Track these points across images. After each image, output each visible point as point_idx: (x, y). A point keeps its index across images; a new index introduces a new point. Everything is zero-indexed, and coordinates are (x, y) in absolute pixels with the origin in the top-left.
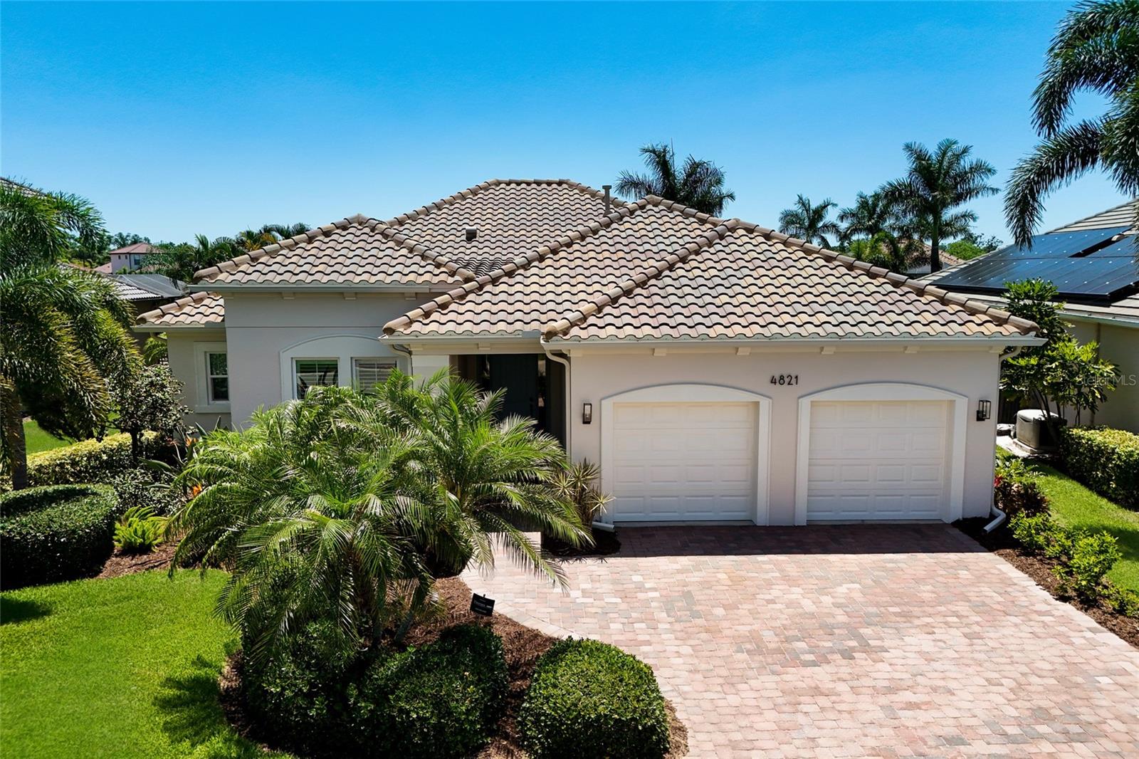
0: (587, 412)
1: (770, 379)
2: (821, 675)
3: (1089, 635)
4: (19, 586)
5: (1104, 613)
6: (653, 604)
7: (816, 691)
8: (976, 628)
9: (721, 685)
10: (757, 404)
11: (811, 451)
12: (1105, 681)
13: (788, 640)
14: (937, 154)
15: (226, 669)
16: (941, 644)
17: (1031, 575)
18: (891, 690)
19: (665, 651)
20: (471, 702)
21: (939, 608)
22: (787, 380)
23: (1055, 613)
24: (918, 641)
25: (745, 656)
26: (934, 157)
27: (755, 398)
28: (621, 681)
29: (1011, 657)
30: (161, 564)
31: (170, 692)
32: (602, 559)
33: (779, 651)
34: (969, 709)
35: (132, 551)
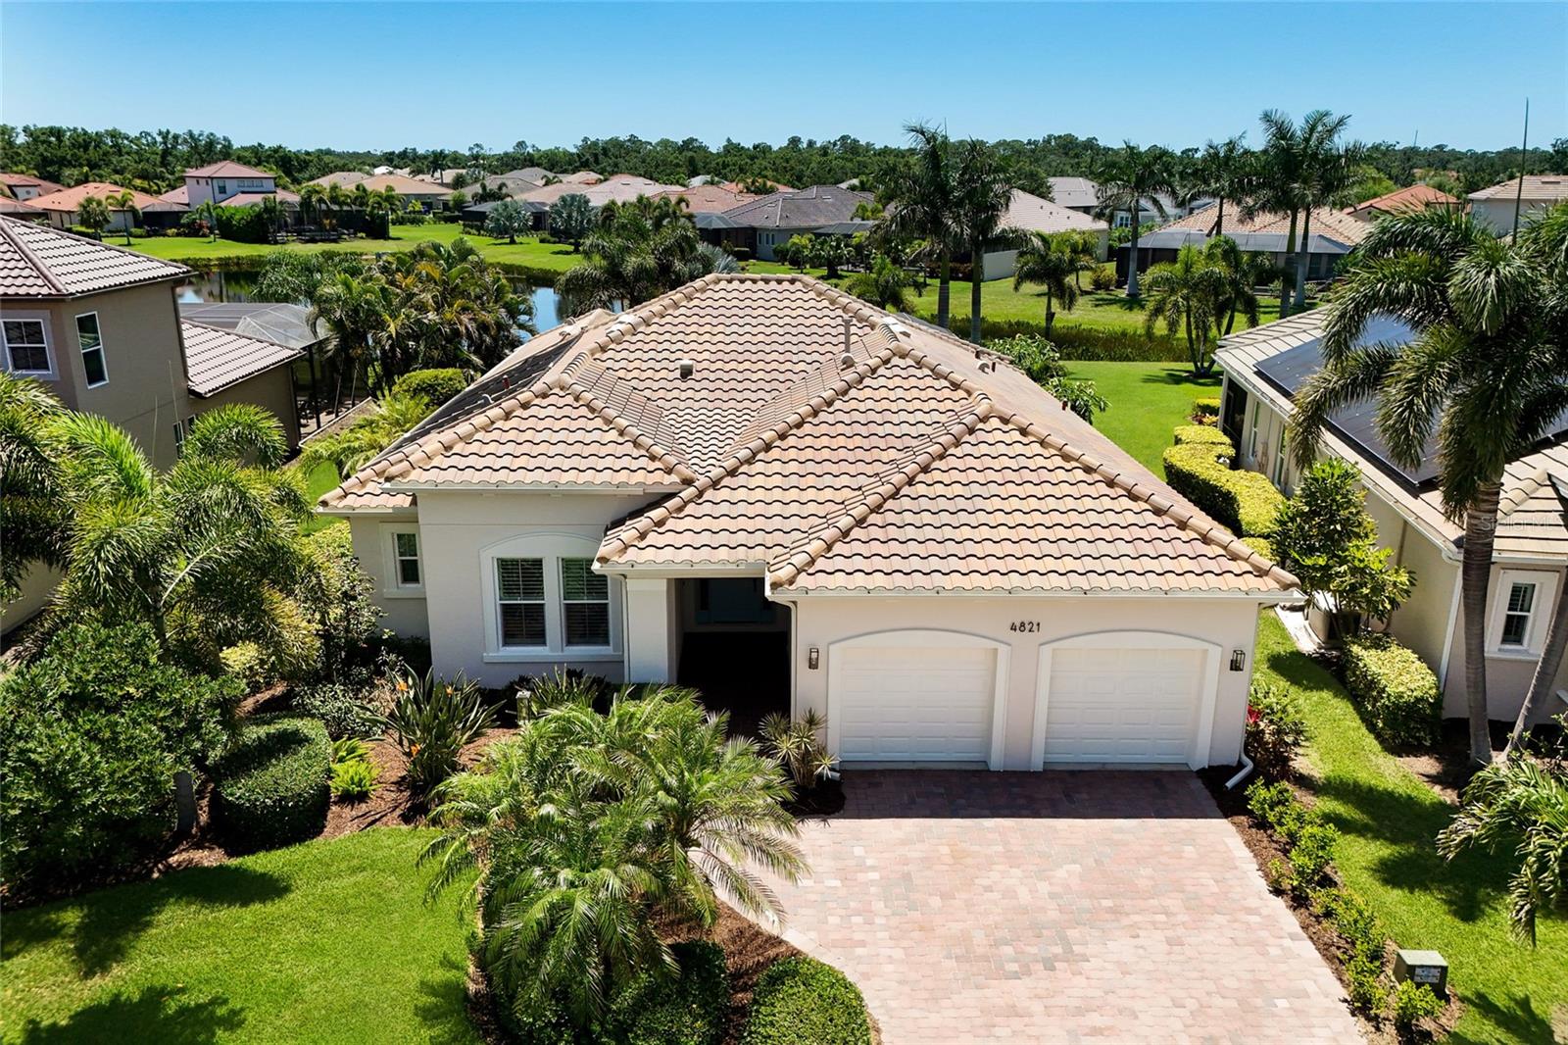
0: (814, 655)
1: (1010, 625)
2: (1020, 990)
3: (1287, 942)
4: (251, 851)
5: (1310, 914)
6: (873, 890)
7: (1013, 1012)
8: (1180, 931)
9: (926, 1000)
10: (996, 650)
11: (1051, 693)
12: (1282, 1003)
13: (996, 944)
14: (1302, 129)
15: (471, 969)
16: (1141, 951)
17: (1256, 856)
18: (1080, 1012)
19: (878, 955)
20: (699, 1036)
21: (1152, 901)
22: (1028, 627)
23: (1265, 912)
24: (1121, 947)
25: (953, 963)
26: (1299, 132)
27: (994, 644)
28: (831, 1020)
29: (1203, 970)
30: (382, 817)
31: (428, 1000)
32: (825, 820)
33: (986, 958)
34: (1146, 1037)
35: (350, 798)
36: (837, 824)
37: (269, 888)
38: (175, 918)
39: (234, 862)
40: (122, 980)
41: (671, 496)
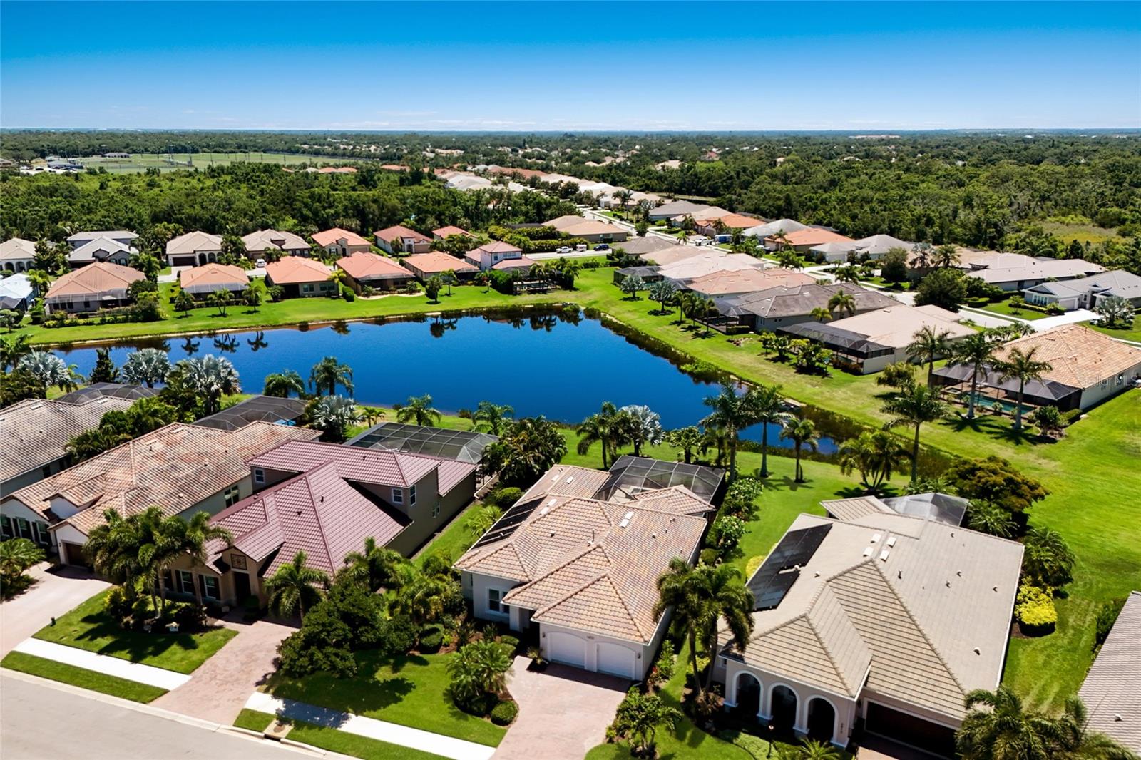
0: (544, 634)
4: (424, 654)
30: (451, 650)
35: (447, 645)
36: (541, 675)
37: (425, 663)
38: (409, 665)
39: (421, 655)
40: (398, 675)
41: (526, 583)
